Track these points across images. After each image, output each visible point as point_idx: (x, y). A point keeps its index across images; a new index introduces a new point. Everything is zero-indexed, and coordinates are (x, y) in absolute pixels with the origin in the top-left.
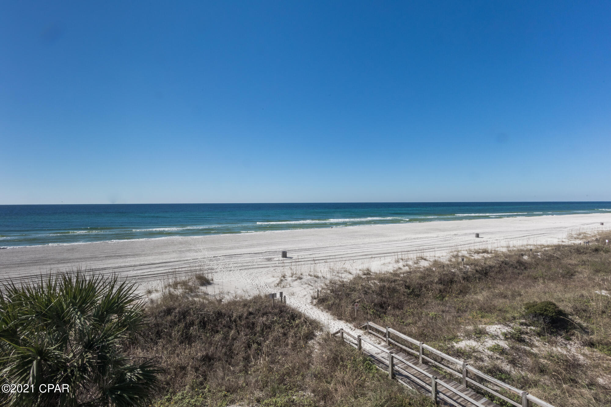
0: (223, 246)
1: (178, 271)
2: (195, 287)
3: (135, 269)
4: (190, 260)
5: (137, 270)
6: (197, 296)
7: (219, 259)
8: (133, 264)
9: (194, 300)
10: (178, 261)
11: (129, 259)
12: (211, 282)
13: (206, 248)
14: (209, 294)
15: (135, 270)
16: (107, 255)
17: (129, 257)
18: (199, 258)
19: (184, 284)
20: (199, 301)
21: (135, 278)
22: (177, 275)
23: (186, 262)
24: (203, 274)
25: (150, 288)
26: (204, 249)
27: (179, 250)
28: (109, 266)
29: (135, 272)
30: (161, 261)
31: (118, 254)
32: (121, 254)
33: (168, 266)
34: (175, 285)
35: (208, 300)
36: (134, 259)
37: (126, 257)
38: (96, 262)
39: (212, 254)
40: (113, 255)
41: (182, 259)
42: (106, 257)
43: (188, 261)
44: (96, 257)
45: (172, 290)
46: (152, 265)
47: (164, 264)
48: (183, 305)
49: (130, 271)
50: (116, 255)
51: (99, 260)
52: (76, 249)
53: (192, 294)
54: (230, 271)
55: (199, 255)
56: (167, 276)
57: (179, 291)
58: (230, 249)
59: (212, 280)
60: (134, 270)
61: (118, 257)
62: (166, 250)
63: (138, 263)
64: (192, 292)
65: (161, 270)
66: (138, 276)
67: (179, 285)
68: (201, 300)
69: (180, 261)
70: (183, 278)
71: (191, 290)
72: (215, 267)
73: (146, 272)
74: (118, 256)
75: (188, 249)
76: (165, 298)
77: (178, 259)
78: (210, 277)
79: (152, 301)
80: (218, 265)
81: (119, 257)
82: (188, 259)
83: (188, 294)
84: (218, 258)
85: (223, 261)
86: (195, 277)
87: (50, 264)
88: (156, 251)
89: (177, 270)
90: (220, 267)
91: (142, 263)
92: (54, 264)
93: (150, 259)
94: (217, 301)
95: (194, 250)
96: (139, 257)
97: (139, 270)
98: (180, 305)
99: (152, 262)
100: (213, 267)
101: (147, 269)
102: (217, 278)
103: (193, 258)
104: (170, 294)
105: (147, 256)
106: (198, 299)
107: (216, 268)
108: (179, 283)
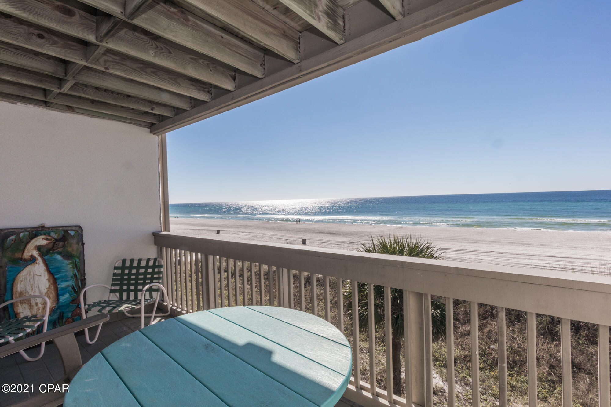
5: (533, 259)
8: (532, 253)
11: (531, 248)
15: (531, 259)
16: (510, 242)
17: (532, 246)
23: (603, 262)
27: (603, 247)
28: (508, 251)
29: (530, 261)
30: (569, 256)
31: (521, 242)
32: (524, 242)
33: (573, 262)
37: (529, 246)
38: (497, 246)
40: (517, 242)
41: (600, 258)
42: (509, 243)
44: (499, 242)
46: (553, 258)
47: (570, 259)
49: (525, 259)
50: (520, 242)
51: (501, 245)
61: (520, 245)
66: (532, 265)
69: (595, 259)
74: (521, 244)
81: (522, 245)
87: (461, 242)
88: (567, 245)
92: (464, 242)
93: (556, 252)
96: (544, 248)
97: (536, 260)
99: (556, 255)
105: (554, 248)
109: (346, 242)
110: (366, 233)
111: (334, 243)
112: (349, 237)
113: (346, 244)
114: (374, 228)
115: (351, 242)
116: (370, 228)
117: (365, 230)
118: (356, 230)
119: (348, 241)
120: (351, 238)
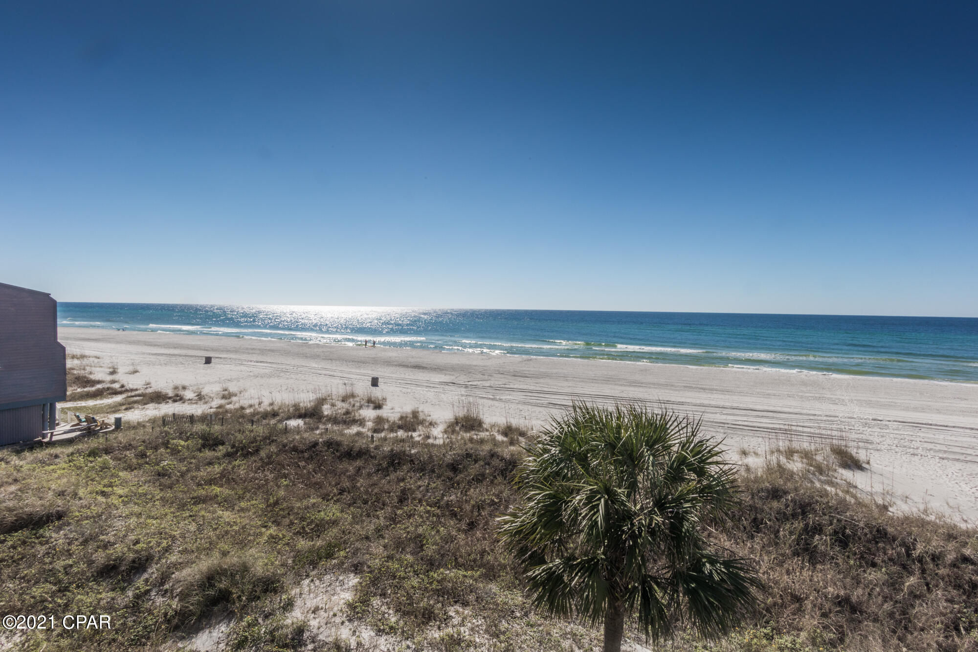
0: (896, 401)
1: (796, 431)
2: (827, 465)
3: (724, 412)
4: (820, 415)
5: (727, 414)
6: (831, 483)
7: (886, 425)
8: (721, 404)
9: (826, 490)
10: (796, 414)
11: (716, 396)
12: (864, 465)
13: (858, 400)
14: (859, 487)
15: (724, 414)
16: (686, 385)
17: (715, 392)
18: (841, 415)
19: (807, 455)
20: (836, 494)
21: (723, 425)
22: (793, 436)
23: (812, 417)
24: (846, 446)
25: (745, 446)
26: (852, 401)
27: (800, 394)
28: (688, 400)
29: (724, 417)
30: (766, 408)
31: (700, 386)
32: (704, 387)
33: (777, 418)
34: (790, 453)
35: (854, 496)
36: (722, 396)
37: (713, 392)
38: (671, 392)
39: (869, 413)
40: (694, 386)
41: (805, 411)
42: (685, 387)
43: (816, 417)
44: (672, 386)
45: (783, 460)
46: (750, 412)
47: (772, 413)
48: (802, 491)
49: (716, 413)
50: (698, 386)
51: (676, 390)
52: (649, 370)
53: (823, 478)
54: (914, 455)
55: (841, 411)
56: (774, 434)
57: (796, 466)
58: (915, 409)
59: (868, 463)
60: (722, 414)
61: (701, 390)
62: (775, 392)
63: (727, 404)
64: (821, 474)
65: (765, 422)
66: (728, 424)
67: (795, 454)
68: (840, 494)
69: (801, 414)
70: (805, 446)
71: (820, 470)
72: (876, 440)
73: (740, 419)
74: (701, 388)
75: (816, 395)
76: (769, 470)
77: (796, 411)
78: (862, 456)
79: (748, 469)
80: (882, 436)
81: (702, 390)
82: (817, 413)
83: (814, 474)
84: (884, 423)
85: (896, 432)
86: (828, 449)
87: (621, 385)
88: (758, 390)
89: (794, 428)
90: (889, 441)
91: (735, 405)
92: (625, 385)
94: (878, 506)
95: (829, 399)
96: (731, 395)
97: (730, 415)
98: (796, 489)
99: (751, 407)
100: (871, 438)
101: (741, 415)
102: (877, 461)
103: (827, 413)
104: (779, 465)
105: (743, 396)
106: (833, 489)
107: (878, 441)
108: (797, 452)
109: (447, 383)
110: (476, 367)
111: (427, 385)
112: (450, 374)
113: (447, 387)
114: (489, 359)
115: (454, 383)
116: (482, 359)
117: (474, 363)
118: (459, 363)
119: (449, 381)
120: (453, 375)
